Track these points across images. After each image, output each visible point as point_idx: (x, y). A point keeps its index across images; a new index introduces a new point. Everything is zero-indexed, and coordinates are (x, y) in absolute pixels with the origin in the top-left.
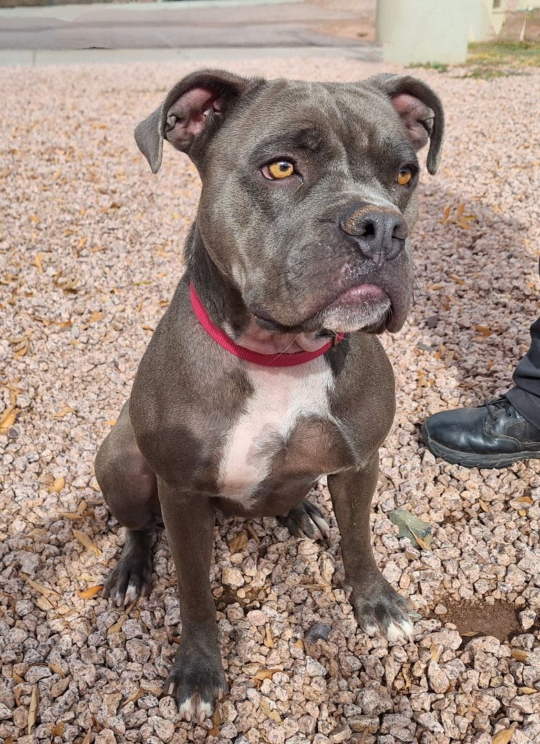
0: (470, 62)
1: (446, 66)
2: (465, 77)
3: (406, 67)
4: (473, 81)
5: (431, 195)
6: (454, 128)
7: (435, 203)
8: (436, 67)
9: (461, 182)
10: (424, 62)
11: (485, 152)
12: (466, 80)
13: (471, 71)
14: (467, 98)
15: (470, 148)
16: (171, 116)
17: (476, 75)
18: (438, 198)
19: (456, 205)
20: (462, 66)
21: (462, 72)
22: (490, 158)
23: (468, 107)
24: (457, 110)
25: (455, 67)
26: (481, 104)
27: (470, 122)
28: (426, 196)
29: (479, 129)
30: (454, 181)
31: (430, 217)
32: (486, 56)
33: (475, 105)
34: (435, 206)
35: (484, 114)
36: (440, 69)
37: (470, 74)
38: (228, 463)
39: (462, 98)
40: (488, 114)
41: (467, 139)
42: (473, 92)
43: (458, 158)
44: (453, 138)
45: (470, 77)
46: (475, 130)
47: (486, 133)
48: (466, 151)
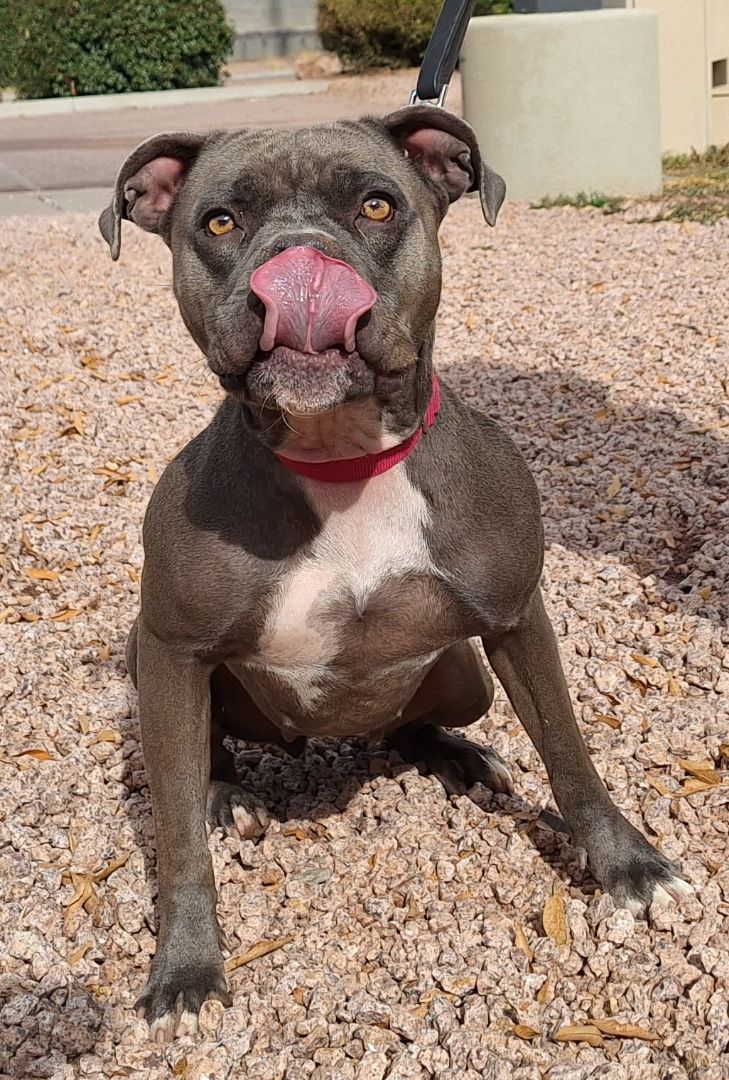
0: (669, 193)
1: (621, 200)
2: (658, 219)
3: (533, 207)
4: (672, 226)
5: (581, 462)
6: (631, 321)
7: (588, 479)
8: (599, 205)
9: (646, 431)
10: (572, 196)
11: (699, 365)
12: (660, 225)
13: (669, 207)
14: (660, 260)
15: (666, 359)
16: (129, 189)
17: (680, 214)
18: (594, 468)
19: (635, 479)
20: (653, 200)
21: (653, 211)
22: (709, 378)
23: (661, 276)
24: (639, 283)
25: (638, 201)
26: (690, 268)
27: (667, 304)
28: (568, 464)
29: (685, 320)
30: (629, 428)
31: (576, 511)
32: (706, 180)
33: (678, 273)
34: (589, 485)
35: (697, 290)
36: (606, 207)
37: (668, 213)
38: (279, 618)
39: (651, 260)
40: (705, 289)
41: (659, 342)
42: (673, 247)
43: (639, 381)
44: (630, 340)
45: (668, 219)
46: (678, 321)
47: (700, 328)
48: (657, 364)
